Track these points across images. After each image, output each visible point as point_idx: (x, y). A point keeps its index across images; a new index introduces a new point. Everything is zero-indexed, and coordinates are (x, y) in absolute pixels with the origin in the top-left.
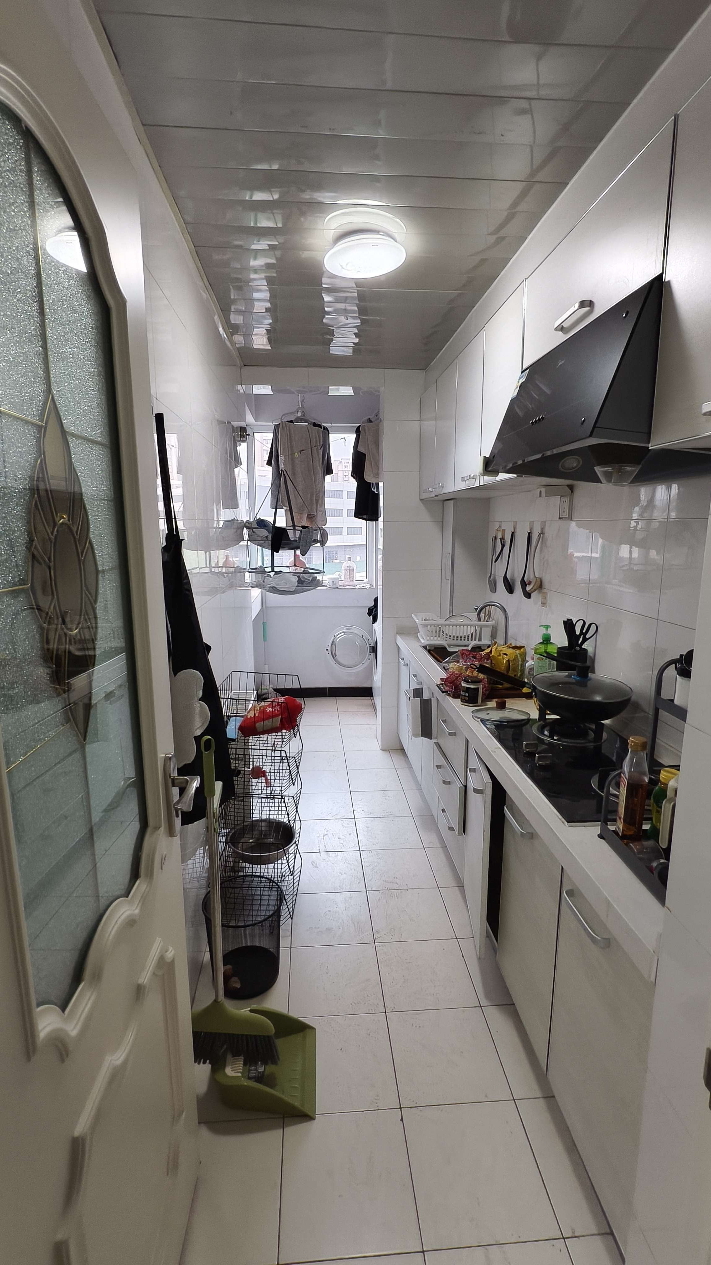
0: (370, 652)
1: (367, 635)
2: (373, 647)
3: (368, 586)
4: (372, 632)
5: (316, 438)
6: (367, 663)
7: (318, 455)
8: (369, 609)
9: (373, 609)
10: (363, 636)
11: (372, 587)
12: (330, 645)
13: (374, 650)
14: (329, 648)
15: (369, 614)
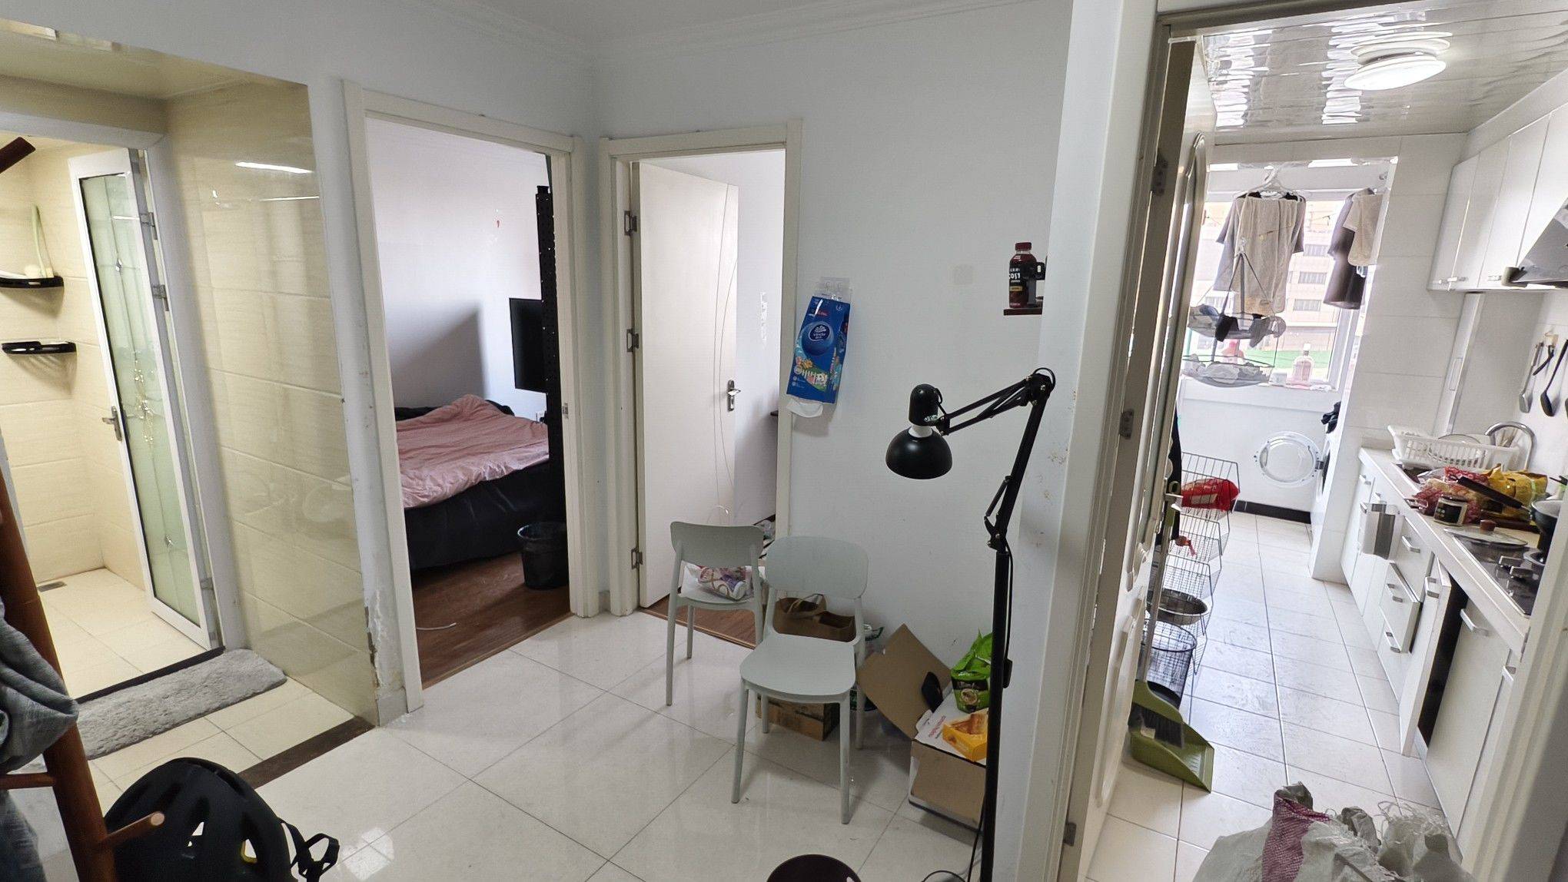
0: (1317, 468)
1: (1315, 446)
2: (1322, 463)
3: (1329, 388)
4: (1322, 443)
5: (1288, 212)
6: (1309, 480)
7: (1288, 231)
8: (1325, 416)
9: (1331, 416)
10: (1309, 447)
11: (1334, 390)
12: (1260, 451)
13: (1323, 466)
14: (1258, 455)
15: (1324, 421)
